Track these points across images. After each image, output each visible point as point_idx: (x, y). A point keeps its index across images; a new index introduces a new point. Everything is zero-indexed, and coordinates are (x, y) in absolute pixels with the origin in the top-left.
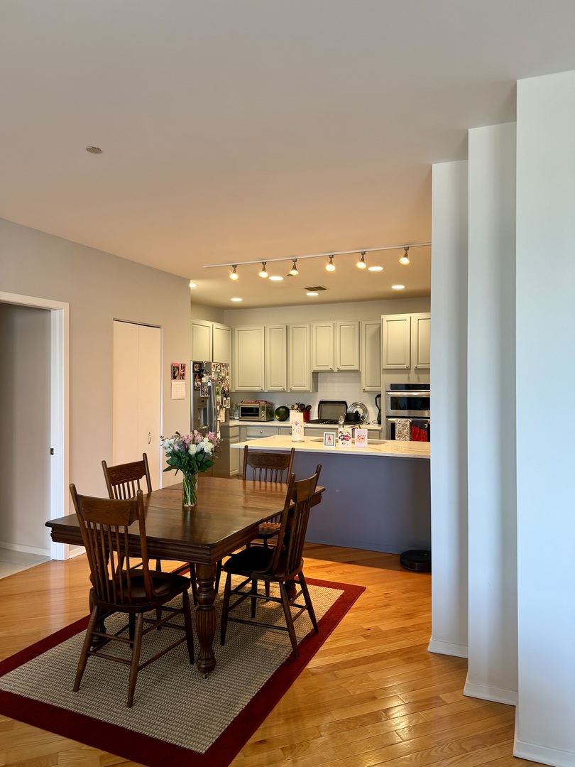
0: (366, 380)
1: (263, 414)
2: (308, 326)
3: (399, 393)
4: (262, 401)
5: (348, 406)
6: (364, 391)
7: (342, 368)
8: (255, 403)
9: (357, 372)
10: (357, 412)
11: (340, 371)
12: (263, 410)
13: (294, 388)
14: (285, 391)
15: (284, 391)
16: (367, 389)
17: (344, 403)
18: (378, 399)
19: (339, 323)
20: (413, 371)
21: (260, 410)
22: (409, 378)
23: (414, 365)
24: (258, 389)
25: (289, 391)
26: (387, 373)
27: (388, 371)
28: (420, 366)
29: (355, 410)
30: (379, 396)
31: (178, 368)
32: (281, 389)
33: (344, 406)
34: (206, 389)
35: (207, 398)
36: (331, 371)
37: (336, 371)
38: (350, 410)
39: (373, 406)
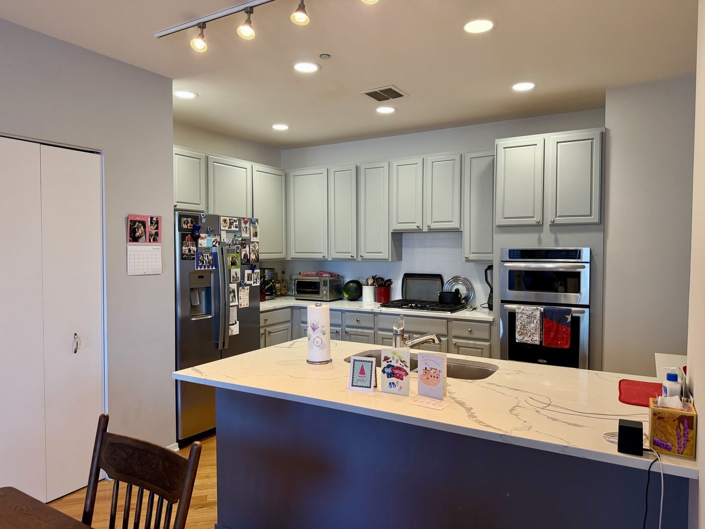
0: (470, 244)
1: (325, 291)
2: (386, 165)
3: (523, 265)
4: (325, 272)
5: (445, 281)
6: (468, 260)
7: (434, 226)
8: (317, 275)
9: (457, 231)
10: (457, 291)
11: (431, 231)
12: (325, 285)
13: (366, 256)
14: (354, 260)
15: (352, 259)
16: (472, 257)
17: (439, 277)
18: (489, 272)
19: (430, 159)
20: (546, 227)
21: (322, 285)
22: (540, 240)
23: (549, 218)
24: (320, 256)
25: (360, 259)
26: (503, 232)
27: (504, 228)
28: (559, 220)
29: (456, 287)
30: (490, 267)
31: (144, 224)
32: (348, 256)
33: (439, 282)
34: (207, 258)
35: (211, 272)
36: (418, 231)
37: (425, 229)
38: (446, 288)
39: (481, 282)
